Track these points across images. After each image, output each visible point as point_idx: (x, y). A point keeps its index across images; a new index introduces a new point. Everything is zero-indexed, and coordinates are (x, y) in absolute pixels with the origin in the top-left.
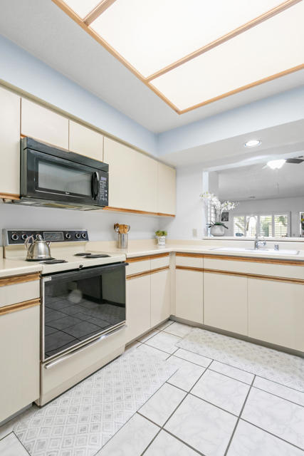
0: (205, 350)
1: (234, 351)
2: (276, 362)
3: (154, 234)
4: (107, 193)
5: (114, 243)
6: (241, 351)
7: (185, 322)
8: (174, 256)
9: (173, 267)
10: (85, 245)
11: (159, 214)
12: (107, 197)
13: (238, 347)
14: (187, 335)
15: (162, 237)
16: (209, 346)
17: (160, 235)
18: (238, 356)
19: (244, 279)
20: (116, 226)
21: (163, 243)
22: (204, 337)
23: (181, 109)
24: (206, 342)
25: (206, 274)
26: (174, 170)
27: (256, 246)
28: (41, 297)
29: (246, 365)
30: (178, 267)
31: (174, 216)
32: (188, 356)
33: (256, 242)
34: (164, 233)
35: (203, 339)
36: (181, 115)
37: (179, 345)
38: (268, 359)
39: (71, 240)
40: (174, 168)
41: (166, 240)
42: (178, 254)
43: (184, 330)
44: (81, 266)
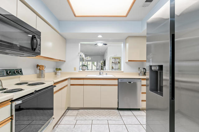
0: (88, 118)
1: (98, 114)
2: (111, 113)
3: (55, 70)
4: (40, 48)
5: (36, 75)
6: (100, 113)
7: (75, 109)
8: (69, 80)
9: (69, 85)
10: (19, 78)
11: (60, 60)
12: (40, 50)
13: (98, 112)
14: (78, 114)
15: (59, 71)
16: (88, 115)
17: (58, 70)
18: (100, 115)
19: (100, 86)
20: (38, 66)
21: (60, 74)
22: (85, 112)
23: (77, 15)
24: (87, 114)
25: (85, 86)
26: (66, 40)
27: (100, 74)
28: (12, 116)
29: (104, 118)
30: (71, 85)
31: (65, 61)
32: (82, 122)
33: (100, 73)
34: (60, 69)
35: (85, 113)
36: (76, 18)
37: (76, 119)
38: (108, 113)
39: (12, 75)
40: (65, 39)
41: (61, 72)
42: (71, 79)
43: (75, 112)
44: (35, 91)
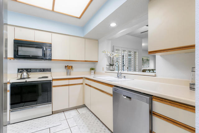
8: (85, 79)
9: (84, 84)
12: (51, 56)
27: (118, 76)
30: (86, 84)
40: (97, 40)
